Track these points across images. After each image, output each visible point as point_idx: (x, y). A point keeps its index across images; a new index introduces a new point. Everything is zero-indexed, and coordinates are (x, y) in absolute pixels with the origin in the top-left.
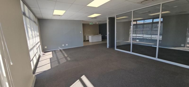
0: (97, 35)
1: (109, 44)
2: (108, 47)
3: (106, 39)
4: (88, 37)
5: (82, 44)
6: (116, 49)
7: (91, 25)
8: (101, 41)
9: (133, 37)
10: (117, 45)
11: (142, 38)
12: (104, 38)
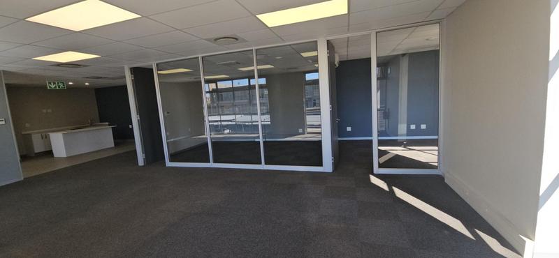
0: (92, 125)
1: (145, 151)
2: (141, 162)
3: (133, 137)
4: (46, 138)
5: (14, 172)
6: (169, 164)
7: (52, 91)
8: (113, 145)
9: (211, 123)
10: (172, 152)
11: (234, 123)
12: (123, 135)
